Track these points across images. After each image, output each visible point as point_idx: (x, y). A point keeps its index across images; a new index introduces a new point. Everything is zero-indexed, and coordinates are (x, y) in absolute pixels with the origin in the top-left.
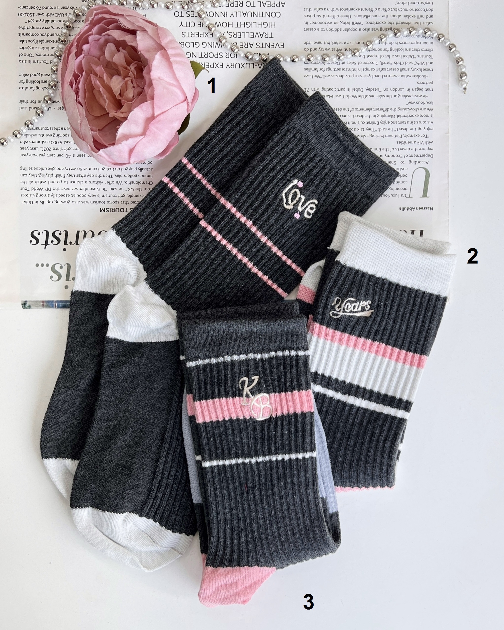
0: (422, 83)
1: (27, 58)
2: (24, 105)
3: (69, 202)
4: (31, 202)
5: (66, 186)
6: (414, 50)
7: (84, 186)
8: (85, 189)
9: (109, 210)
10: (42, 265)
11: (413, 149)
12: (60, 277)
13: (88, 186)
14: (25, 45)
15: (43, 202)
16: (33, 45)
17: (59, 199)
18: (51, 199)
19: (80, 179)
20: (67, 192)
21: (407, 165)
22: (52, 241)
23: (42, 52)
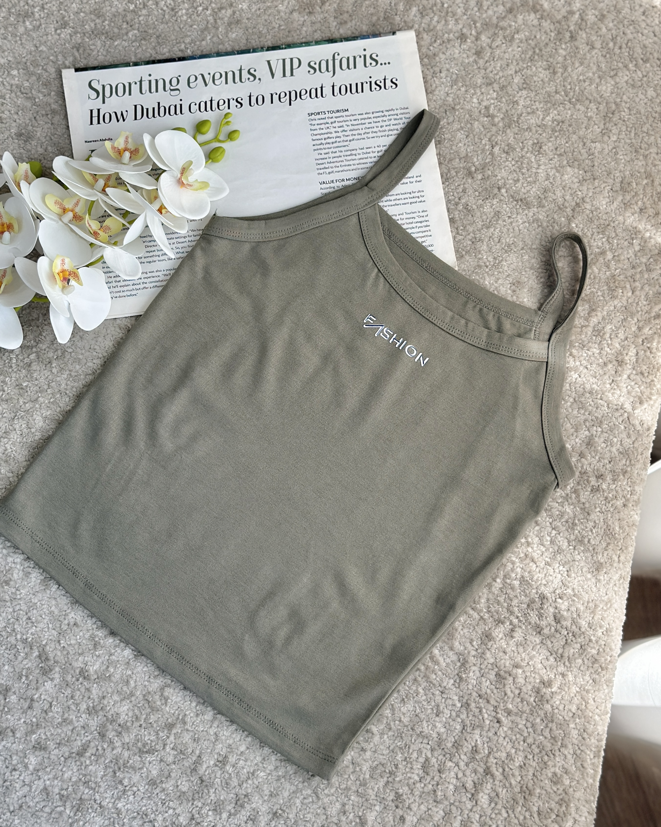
1: (421, 214)
2: (419, 179)
3: (373, 113)
4: (401, 109)
5: (378, 124)
7: (364, 126)
8: (362, 124)
9: (342, 111)
10: (385, 64)
12: (371, 57)
13: (360, 127)
14: (425, 224)
15: (392, 110)
16: (419, 225)
17: (381, 114)
19: (367, 131)
20: (375, 120)
22: (380, 82)
23: (411, 220)
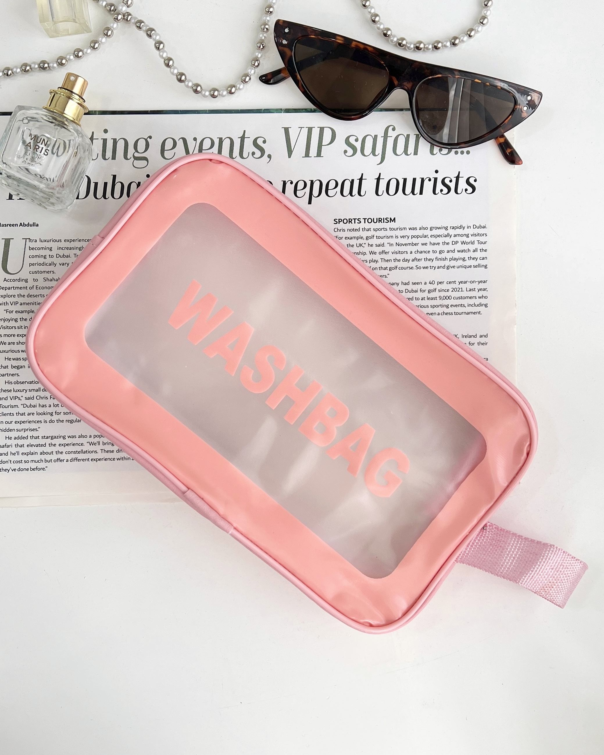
0: (13, 375)
2: (483, 340)
3: (431, 230)
4: (474, 226)
5: (436, 248)
6: (23, 414)
7: (414, 249)
8: (412, 244)
9: (385, 221)
11: (24, 296)
13: (409, 248)
15: (461, 227)
17: (443, 232)
18: (452, 232)
19: (418, 256)
20: (433, 240)
21: (30, 277)
22: (451, 181)
